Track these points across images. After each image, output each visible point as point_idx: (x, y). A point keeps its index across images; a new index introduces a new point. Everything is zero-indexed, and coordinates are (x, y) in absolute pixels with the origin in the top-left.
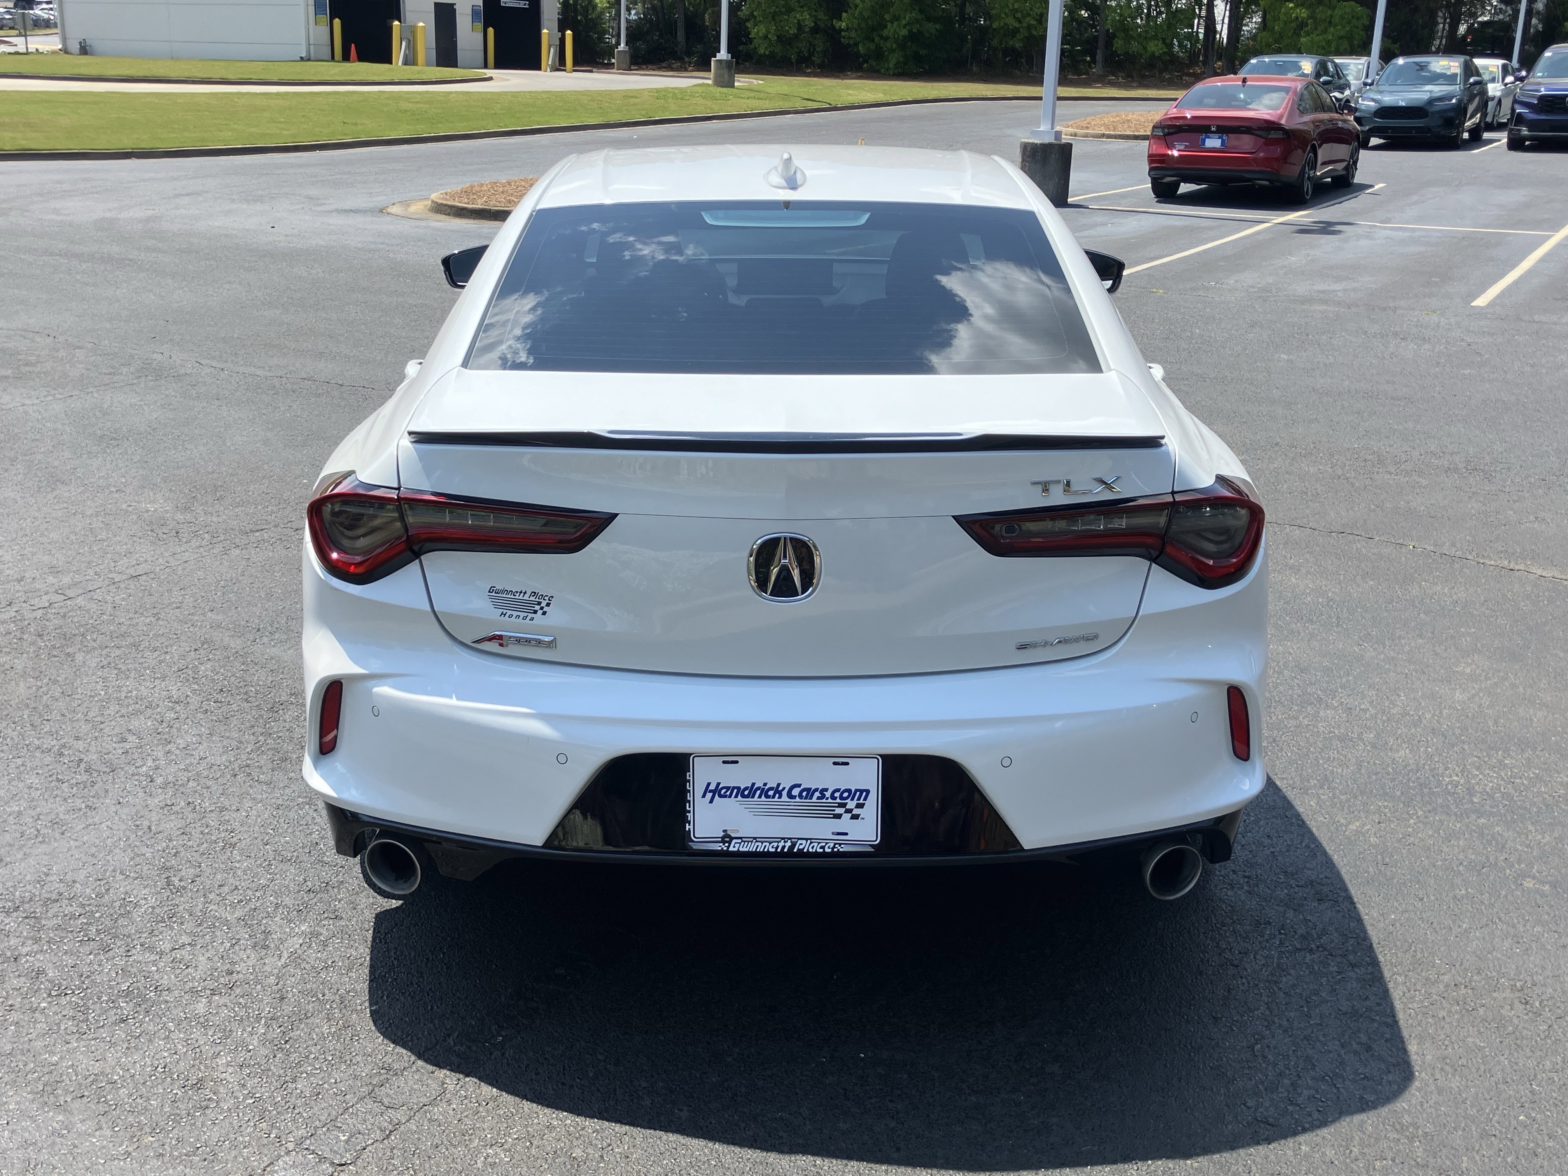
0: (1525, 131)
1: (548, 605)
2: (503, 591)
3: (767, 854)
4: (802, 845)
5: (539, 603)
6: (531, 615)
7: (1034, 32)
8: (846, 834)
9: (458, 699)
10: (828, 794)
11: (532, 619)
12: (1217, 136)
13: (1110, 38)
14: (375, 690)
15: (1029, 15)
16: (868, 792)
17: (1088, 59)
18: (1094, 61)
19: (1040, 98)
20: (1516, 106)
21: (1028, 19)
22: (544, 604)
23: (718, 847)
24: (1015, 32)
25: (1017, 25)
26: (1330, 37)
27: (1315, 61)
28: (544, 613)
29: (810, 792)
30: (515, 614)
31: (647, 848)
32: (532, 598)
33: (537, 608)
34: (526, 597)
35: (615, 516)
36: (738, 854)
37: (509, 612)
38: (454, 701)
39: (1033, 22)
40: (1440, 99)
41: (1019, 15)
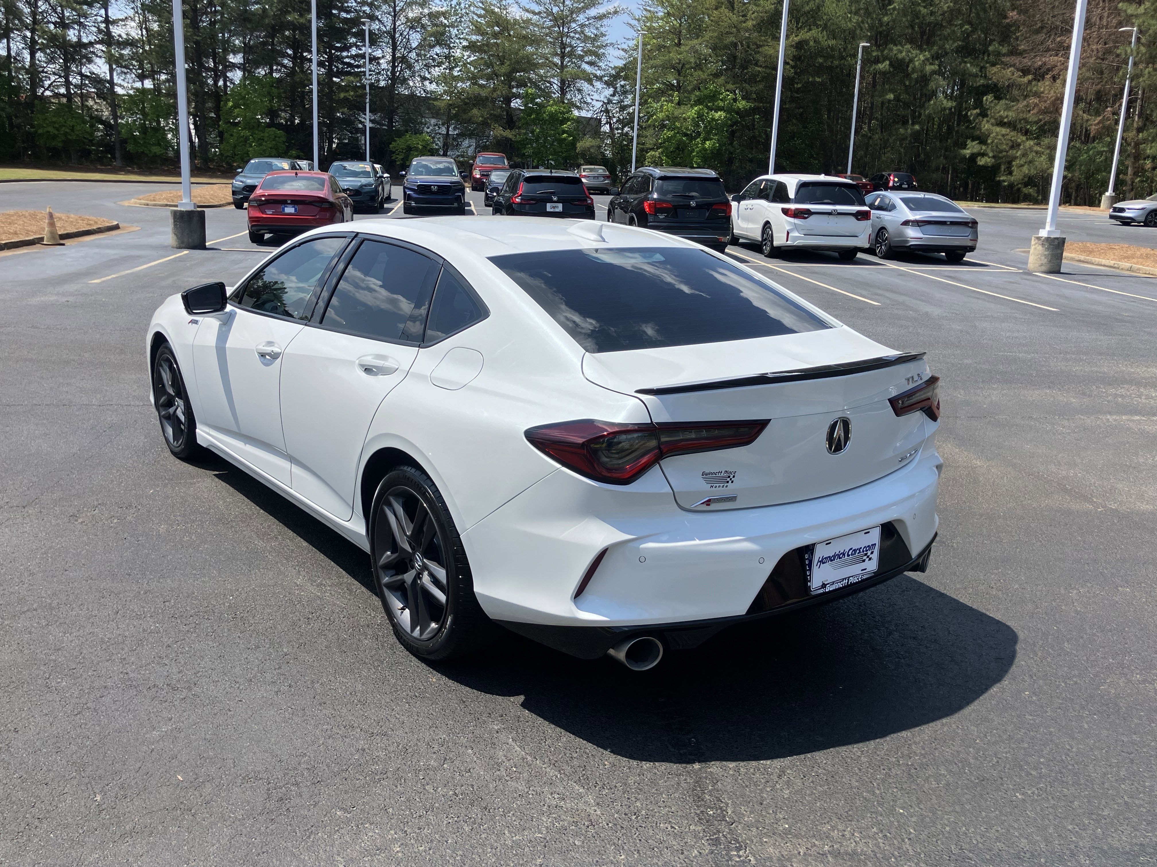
0: (413, 204)
1: (734, 477)
2: (709, 474)
3: (840, 589)
4: (852, 580)
5: (729, 477)
6: (726, 484)
7: (70, 137)
8: (865, 569)
9: (700, 540)
10: (861, 550)
11: (727, 486)
12: (291, 206)
13: (124, 142)
14: (642, 546)
15: (64, 126)
16: (875, 544)
17: (109, 156)
18: (114, 157)
19: (181, 183)
20: (406, 190)
21: (63, 129)
22: (731, 477)
23: (821, 591)
24: (54, 137)
25: (56, 132)
26: (265, 148)
27: (289, 162)
28: (732, 482)
29: (855, 550)
30: (718, 485)
31: (796, 600)
32: (725, 475)
33: (728, 479)
34: (722, 475)
35: (769, 421)
36: (830, 592)
37: (715, 485)
38: (697, 542)
39: (68, 130)
40: (365, 185)
41: (57, 125)
